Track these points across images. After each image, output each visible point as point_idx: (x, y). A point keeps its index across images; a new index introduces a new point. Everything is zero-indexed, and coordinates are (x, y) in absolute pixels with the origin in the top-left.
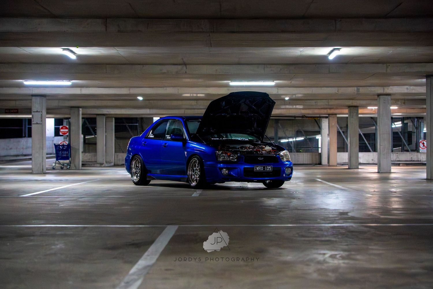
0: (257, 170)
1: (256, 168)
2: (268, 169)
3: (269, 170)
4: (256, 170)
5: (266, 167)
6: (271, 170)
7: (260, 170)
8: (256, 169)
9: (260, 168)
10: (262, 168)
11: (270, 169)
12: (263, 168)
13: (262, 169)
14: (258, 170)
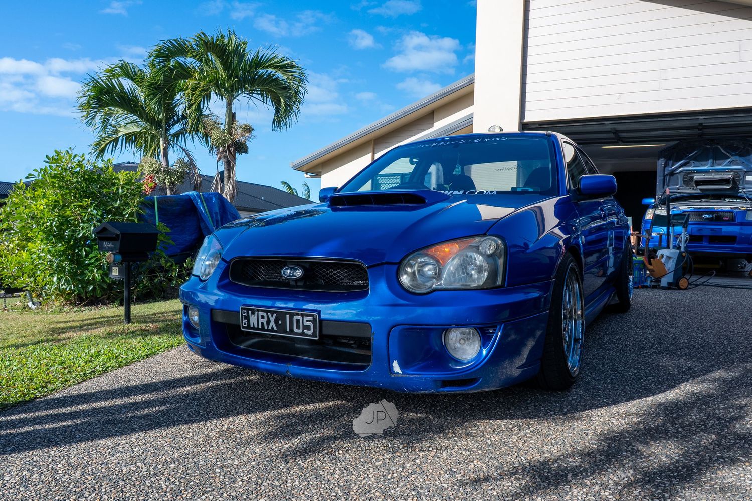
0: (253, 328)
1: (247, 317)
2: (298, 327)
3: (303, 334)
4: (249, 327)
5: (292, 316)
6: (310, 332)
7: (263, 329)
8: (249, 322)
9: (263, 317)
10: (272, 319)
11: (308, 328)
12: (276, 321)
13: (272, 324)
14: (258, 329)
